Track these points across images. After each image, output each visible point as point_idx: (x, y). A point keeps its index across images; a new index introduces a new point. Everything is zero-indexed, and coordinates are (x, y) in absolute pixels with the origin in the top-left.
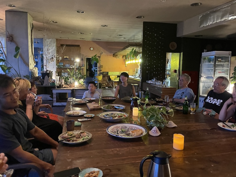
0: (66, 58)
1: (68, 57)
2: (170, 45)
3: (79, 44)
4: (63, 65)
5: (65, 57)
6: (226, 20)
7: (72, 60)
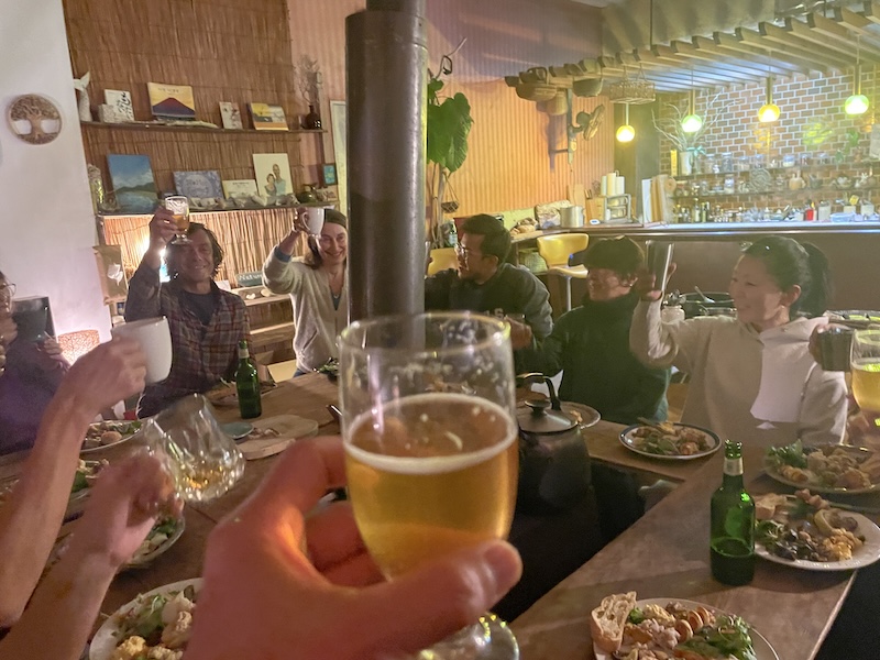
0: (171, 105)
1: (184, 95)
4: (148, 177)
5: (158, 93)
7: (228, 124)
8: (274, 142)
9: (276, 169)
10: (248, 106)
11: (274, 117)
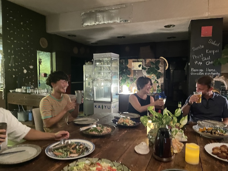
2: (40, 41)
6: (115, 22)
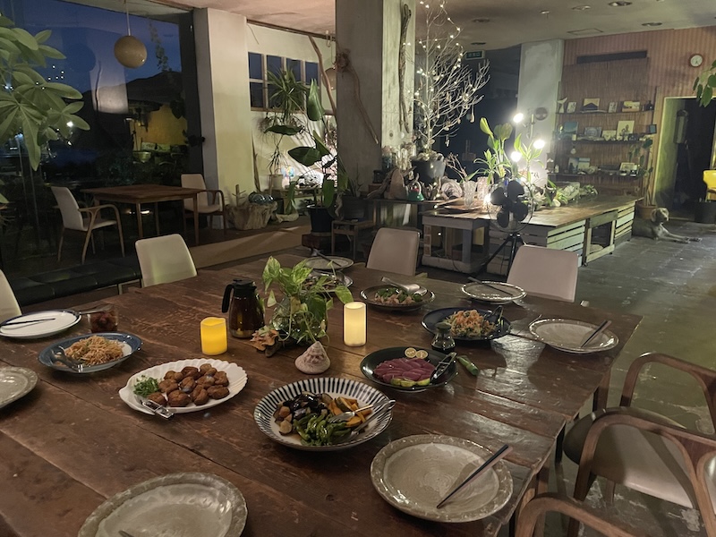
0: (592, 106)
1: (596, 102)
3: (645, 48)
5: (587, 102)
7: (610, 110)
8: (630, 115)
9: (627, 127)
10: (622, 103)
11: (635, 106)
